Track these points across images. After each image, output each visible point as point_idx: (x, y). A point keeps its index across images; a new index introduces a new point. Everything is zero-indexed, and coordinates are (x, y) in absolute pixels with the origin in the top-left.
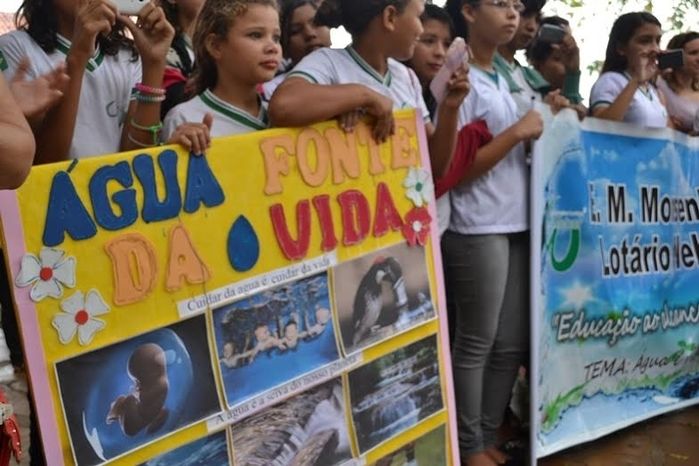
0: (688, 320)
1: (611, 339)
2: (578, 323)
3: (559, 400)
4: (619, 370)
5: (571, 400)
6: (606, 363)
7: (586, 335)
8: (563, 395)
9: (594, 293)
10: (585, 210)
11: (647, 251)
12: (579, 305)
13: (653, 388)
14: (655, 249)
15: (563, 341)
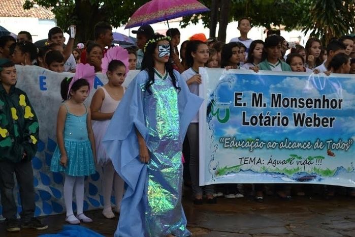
0: (301, 147)
1: (250, 149)
2: (233, 142)
3: (226, 168)
4: (258, 162)
5: (233, 169)
6: (251, 159)
7: (237, 146)
8: (228, 167)
9: (238, 131)
10: (231, 102)
11: (274, 118)
12: (232, 135)
13: (283, 174)
14: (279, 118)
15: (227, 148)
